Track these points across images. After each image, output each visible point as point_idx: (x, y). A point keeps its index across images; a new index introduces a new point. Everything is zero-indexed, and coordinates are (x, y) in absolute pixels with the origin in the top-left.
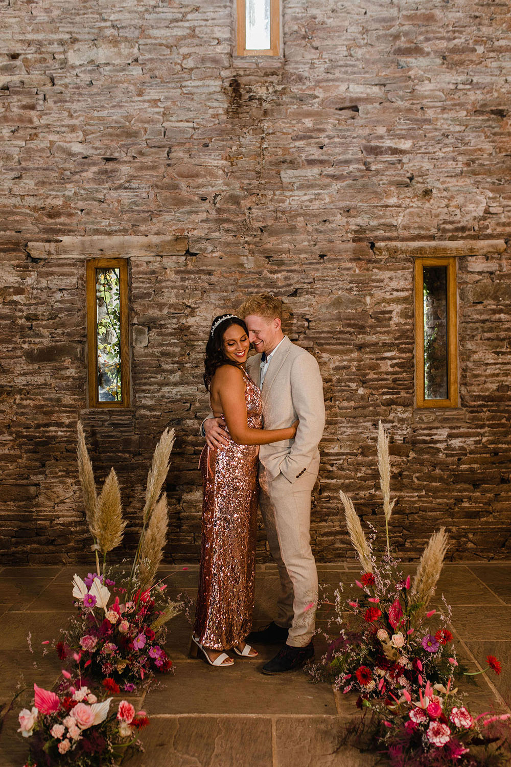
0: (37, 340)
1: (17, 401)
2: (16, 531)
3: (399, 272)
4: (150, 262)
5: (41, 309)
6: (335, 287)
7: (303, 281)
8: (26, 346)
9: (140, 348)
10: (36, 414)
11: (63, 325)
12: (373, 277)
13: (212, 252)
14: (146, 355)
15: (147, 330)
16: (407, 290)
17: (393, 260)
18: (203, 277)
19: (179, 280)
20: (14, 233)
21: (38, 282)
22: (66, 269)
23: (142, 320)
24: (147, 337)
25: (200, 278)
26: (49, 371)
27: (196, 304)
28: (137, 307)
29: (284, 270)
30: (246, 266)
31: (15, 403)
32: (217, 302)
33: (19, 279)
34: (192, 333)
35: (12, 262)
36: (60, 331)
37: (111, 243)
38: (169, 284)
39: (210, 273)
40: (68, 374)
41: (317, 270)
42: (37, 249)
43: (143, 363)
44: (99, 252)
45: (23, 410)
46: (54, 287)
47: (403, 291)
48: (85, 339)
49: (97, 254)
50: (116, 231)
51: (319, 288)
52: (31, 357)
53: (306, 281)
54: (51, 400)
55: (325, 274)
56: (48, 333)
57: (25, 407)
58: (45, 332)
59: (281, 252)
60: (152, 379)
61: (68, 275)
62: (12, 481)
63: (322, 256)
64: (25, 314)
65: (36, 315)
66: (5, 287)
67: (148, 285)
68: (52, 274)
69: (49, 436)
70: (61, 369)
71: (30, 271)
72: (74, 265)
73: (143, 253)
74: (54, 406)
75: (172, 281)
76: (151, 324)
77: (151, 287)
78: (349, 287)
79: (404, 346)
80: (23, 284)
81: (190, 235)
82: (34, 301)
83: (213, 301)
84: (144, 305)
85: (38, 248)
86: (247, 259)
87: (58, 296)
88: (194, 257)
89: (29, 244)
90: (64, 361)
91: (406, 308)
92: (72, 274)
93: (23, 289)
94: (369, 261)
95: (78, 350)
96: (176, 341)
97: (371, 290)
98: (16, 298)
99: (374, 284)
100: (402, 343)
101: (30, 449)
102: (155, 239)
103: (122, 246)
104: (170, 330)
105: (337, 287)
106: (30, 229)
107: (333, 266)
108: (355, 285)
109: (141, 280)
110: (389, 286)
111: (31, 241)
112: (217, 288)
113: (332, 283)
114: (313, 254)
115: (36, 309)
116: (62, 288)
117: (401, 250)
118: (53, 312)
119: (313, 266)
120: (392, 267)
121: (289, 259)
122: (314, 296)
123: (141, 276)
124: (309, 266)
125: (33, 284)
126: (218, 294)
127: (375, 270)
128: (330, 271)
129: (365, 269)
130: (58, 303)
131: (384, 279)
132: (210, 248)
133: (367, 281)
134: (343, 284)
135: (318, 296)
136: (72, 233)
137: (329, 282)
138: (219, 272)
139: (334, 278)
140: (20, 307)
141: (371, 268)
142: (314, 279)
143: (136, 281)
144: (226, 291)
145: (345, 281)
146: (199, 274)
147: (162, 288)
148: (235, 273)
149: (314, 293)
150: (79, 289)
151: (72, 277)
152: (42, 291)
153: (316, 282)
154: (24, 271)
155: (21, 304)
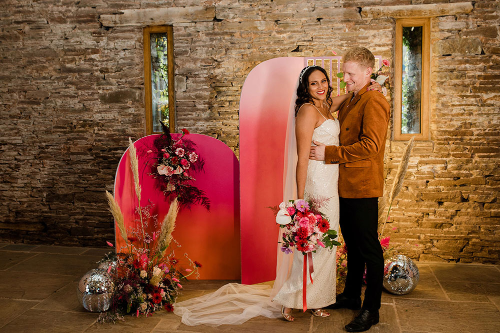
0: (108, 87)
1: (96, 132)
2: (97, 224)
3: (381, 31)
4: (187, 27)
5: (110, 65)
6: (329, 44)
7: (303, 39)
8: (100, 92)
9: (180, 93)
10: (108, 141)
11: (126, 76)
12: (360, 35)
13: (233, 18)
14: (185, 98)
15: (185, 78)
16: (388, 45)
17: (377, 21)
18: (226, 37)
19: (209, 40)
20: (91, 9)
21: (108, 45)
22: (127, 34)
23: (181, 71)
24: (185, 84)
26: (117, 110)
27: (221, 58)
28: (178, 62)
29: (288, 32)
30: (259, 28)
31: (94, 133)
32: (237, 57)
33: (95, 42)
34: (218, 81)
35: (90, 30)
36: (123, 80)
37: (158, 15)
38: (201, 43)
39: (232, 34)
40: (130, 112)
41: (315, 30)
42: (106, 20)
43: (183, 103)
44: (151, 21)
45: (99, 138)
46: (120, 48)
47: (384, 46)
48: (142, 86)
49: (150, 23)
50: (162, 4)
51: (316, 45)
52: (104, 99)
53: (306, 39)
54: (118, 130)
55: (321, 34)
56: (115, 82)
57: (101, 135)
58: (114, 81)
59: (286, 16)
60: (189, 116)
61: (128, 39)
62: (94, 189)
63: (319, 19)
64: (99, 68)
65: (107, 69)
66: (86, 48)
67: (186, 45)
68: (117, 38)
69: (117, 157)
70: (125, 108)
71: (102, 36)
72: (133, 31)
73: (182, 20)
74: (120, 135)
75: (203, 41)
76: (188, 75)
77: (187, 47)
78: (340, 44)
80: (98, 46)
81: (216, 5)
82: (105, 59)
83: (233, 56)
84: (183, 60)
86: (260, 23)
88: (220, 23)
89: (101, 16)
90: (127, 102)
92: (132, 38)
93: (98, 50)
94: (357, 23)
95: (137, 94)
96: (206, 87)
98: (93, 56)
99: (361, 41)
101: (105, 166)
102: (190, 10)
103: (167, 15)
104: (202, 79)
105: (331, 44)
106: (102, 5)
107: (328, 27)
108: (345, 42)
109: (180, 41)
110: (373, 42)
111: (102, 14)
112: (237, 46)
113: (327, 40)
114: (312, 18)
115: (107, 64)
116: (124, 48)
117: (383, 13)
118: (119, 66)
119: (312, 27)
120: (376, 27)
121: (293, 22)
122: (313, 52)
123: (180, 38)
124: (308, 27)
125: (104, 46)
126: (238, 50)
127: (362, 30)
128: (324, 31)
129: (353, 29)
130: (122, 60)
131: (369, 37)
132: (232, 15)
133: (355, 39)
134: (335, 41)
135: (315, 51)
136: (131, 7)
137: (324, 40)
138: (238, 33)
139: (328, 37)
140: (96, 63)
141: (358, 28)
142: (312, 38)
143: (178, 41)
144: (244, 49)
145: (337, 39)
146: (224, 35)
147: (196, 47)
148: (251, 34)
149: (312, 49)
150: (137, 49)
151: (131, 40)
152: (111, 51)
153: (314, 40)
154: (98, 37)
155: (96, 61)
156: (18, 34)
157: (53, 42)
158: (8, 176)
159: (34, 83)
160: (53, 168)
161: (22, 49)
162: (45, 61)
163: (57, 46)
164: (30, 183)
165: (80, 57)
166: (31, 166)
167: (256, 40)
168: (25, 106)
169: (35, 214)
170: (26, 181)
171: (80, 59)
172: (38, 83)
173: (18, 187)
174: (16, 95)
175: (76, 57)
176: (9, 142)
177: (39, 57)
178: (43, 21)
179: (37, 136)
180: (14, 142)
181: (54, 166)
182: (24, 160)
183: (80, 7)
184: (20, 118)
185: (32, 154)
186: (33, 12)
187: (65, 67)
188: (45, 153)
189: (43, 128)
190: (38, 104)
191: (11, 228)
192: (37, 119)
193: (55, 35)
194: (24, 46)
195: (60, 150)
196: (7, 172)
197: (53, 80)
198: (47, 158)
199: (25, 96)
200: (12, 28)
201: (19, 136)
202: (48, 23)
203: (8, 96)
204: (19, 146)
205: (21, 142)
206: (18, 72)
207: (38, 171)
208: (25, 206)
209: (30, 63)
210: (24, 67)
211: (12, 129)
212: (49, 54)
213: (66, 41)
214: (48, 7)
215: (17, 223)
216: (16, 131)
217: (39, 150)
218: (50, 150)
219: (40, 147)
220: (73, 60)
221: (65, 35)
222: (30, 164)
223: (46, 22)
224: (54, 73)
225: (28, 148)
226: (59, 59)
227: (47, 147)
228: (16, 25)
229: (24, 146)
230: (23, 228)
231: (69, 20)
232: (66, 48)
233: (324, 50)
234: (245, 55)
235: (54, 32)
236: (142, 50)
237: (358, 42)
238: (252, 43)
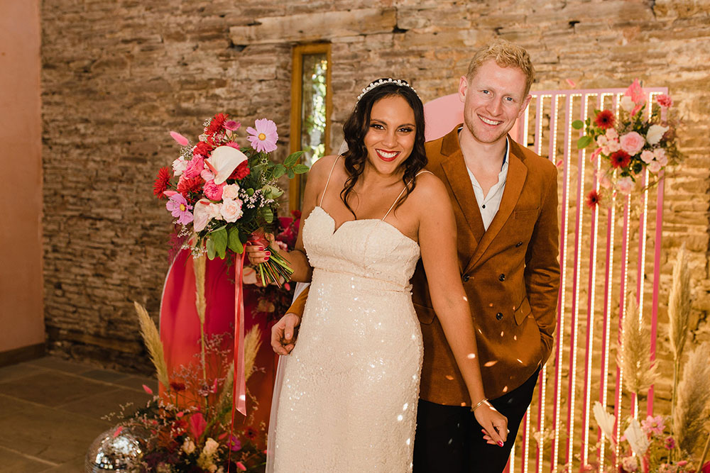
3: (693, 40)
4: (352, 43)
5: (240, 104)
6: (589, 68)
7: (542, 60)
12: (651, 51)
13: (425, 26)
17: (685, 22)
18: (413, 59)
19: (385, 65)
20: (218, 19)
21: (239, 73)
22: (266, 57)
23: (340, 116)
25: (408, 62)
28: (336, 100)
30: (466, 43)
33: (221, 70)
35: (216, 51)
37: (309, 24)
38: (373, 70)
39: (420, 54)
41: (564, 43)
42: (238, 35)
44: (299, 35)
46: (254, 79)
47: (698, 70)
48: (286, 140)
49: (297, 37)
50: (317, 8)
51: (565, 70)
53: (547, 60)
55: (575, 49)
59: (513, 20)
61: (267, 64)
63: (572, 24)
64: (225, 109)
65: (235, 111)
66: (208, 79)
67: (349, 73)
68: (251, 63)
71: (232, 60)
72: (273, 51)
73: (345, 32)
75: (375, 67)
77: (352, 75)
78: (610, 67)
79: (695, 156)
80: (225, 75)
81: (398, 6)
82: (234, 95)
83: (422, 91)
84: (343, 97)
85: (240, 34)
86: (469, 33)
87: (257, 88)
88: (403, 35)
89: (232, 29)
91: (702, 98)
92: (271, 63)
93: (225, 81)
94: (645, 27)
97: (645, 70)
98: (218, 91)
99: (651, 61)
100: (693, 153)
102: (358, 14)
103: (323, 25)
105: (592, 67)
106: (234, 12)
107: (588, 36)
108: (620, 64)
109: (341, 66)
110: (675, 64)
111: (233, 25)
112: (429, 73)
113: (585, 61)
114: (559, 21)
115: (235, 104)
116: (261, 78)
117: (698, 6)
118: (251, 107)
119: (558, 39)
120: (683, 34)
121: (525, 30)
122: (559, 82)
123: (341, 61)
124: (551, 38)
125: (233, 75)
126: (430, 81)
127: (654, 40)
128: (582, 44)
129: (636, 39)
130: (256, 97)
131: (668, 53)
132: (422, 22)
133: (640, 57)
134: (601, 63)
135: (562, 82)
136: (272, 14)
137: (581, 61)
138: (432, 53)
139: (588, 55)
140: (221, 101)
141: (646, 37)
142: (558, 57)
143: (337, 67)
144: (441, 78)
145: (605, 59)
146: (408, 56)
147: (364, 76)
148: (452, 53)
149: (557, 77)
150: (279, 80)
151: (271, 65)
152: (242, 83)
153: (561, 61)
154: (226, 61)
155: (222, 99)
156: (126, 60)
157: (169, 69)
158: (102, 266)
159: (140, 130)
160: (158, 261)
161: (129, 80)
162: (155, 97)
163: (172, 75)
164: (127, 280)
165: (200, 92)
166: (131, 254)
167: (461, 64)
168: (128, 164)
169: (131, 327)
170: (122, 277)
171: (201, 95)
172: (144, 131)
173: (113, 285)
174: (117, 148)
175: (196, 93)
176: (106, 216)
177: (148, 91)
178: (156, 39)
179: (140, 210)
180: (111, 217)
181: (159, 256)
182: (121, 245)
183: (204, 16)
184: (121, 182)
185: (133, 237)
186: (145, 25)
187: (180, 108)
188: (148, 236)
189: (148, 199)
190: (144, 162)
191: (100, 344)
192: (141, 184)
193: (170, 58)
194: (131, 75)
195: (168, 232)
196: (100, 261)
197: (165, 127)
198: (151, 244)
199: (128, 150)
200: (119, 50)
201: (119, 208)
202: (163, 42)
203: (108, 148)
204: (118, 223)
205: (120, 217)
206: (122, 114)
207: (137, 262)
208: (120, 313)
209: (138, 100)
210: (130, 107)
211: (110, 198)
212: (161, 87)
213: (185, 67)
214: (163, 17)
215: (109, 338)
216: (115, 201)
217: (142, 232)
218: (154, 232)
219: (144, 228)
220: (190, 98)
221: (183, 58)
222: (129, 252)
223: (160, 40)
224: (166, 117)
225: (129, 228)
226: (173, 96)
227: (152, 226)
228: (123, 46)
229: (123, 223)
230: (116, 346)
231: (189, 36)
232: (183, 78)
233: (580, 80)
234: (441, 89)
235: (169, 54)
236: (289, 81)
237: (645, 65)
238: (453, 68)
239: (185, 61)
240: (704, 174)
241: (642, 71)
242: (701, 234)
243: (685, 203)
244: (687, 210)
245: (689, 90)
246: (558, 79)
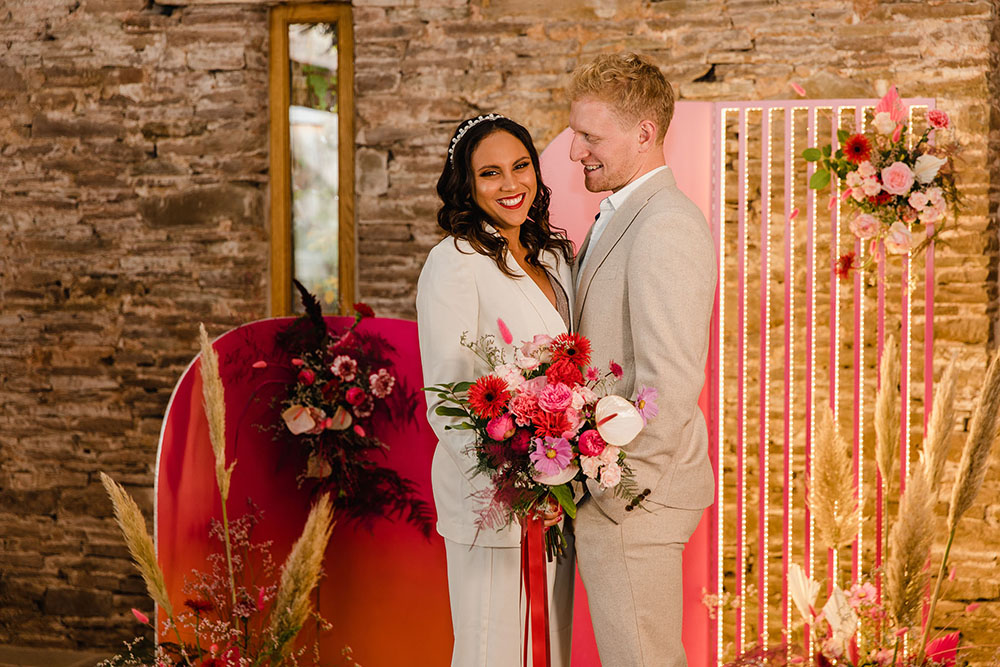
0: (165, 179)
1: (126, 308)
2: (122, 581)
3: (958, 20)
4: (392, 8)
5: (173, 114)
6: (802, 59)
7: (726, 45)
8: (143, 192)
9: (369, 199)
10: (161, 335)
11: (216, 147)
12: (895, 34)
14: (383, 214)
15: (385, 157)
16: (977, 63)
18: (505, 39)
19: (454, 47)
21: (168, 56)
22: (223, 28)
23: (375, 137)
24: (385, 173)
26: (188, 245)
27: (489, 99)
28: (366, 108)
29: (684, 23)
30: (600, 13)
31: (121, 312)
32: (536, 96)
33: (130, 50)
35: (118, 15)
36: (209, 160)
38: (432, 56)
39: (520, 31)
40: (225, 252)
41: (761, 19)
43: (377, 230)
45: (136, 327)
46: (200, 67)
47: (966, 66)
48: (263, 178)
51: (764, 62)
52: (153, 215)
53: (735, 45)
54: (191, 306)
55: (779, 29)
56: (186, 165)
57: (141, 320)
58: (181, 162)
60: (394, 267)
61: (226, 40)
64: (142, 123)
65: (163, 127)
66: (104, 67)
67: (389, 60)
68: (194, 38)
70: (211, 242)
71: (153, 32)
72: (238, 18)
75: (438, 50)
76: (395, 146)
77: (393, 65)
78: (834, 58)
80: (139, 60)
82: (159, 97)
83: (525, 93)
84: (380, 103)
90: (218, 224)
92: (233, 39)
93: (139, 72)
95: (247, 201)
97: (889, 64)
98: (125, 90)
99: (897, 51)
105: (807, 58)
107: (799, 9)
108: (850, 53)
109: (373, 48)
110: (932, 55)
112: (536, 63)
113: (796, 48)
115: (163, 113)
116: (214, 67)
118: (197, 119)
119: (751, 11)
120: (941, 9)
122: (755, 82)
123: (373, 40)
124: (741, 10)
125: (157, 60)
126: (537, 77)
127: (899, 18)
128: (790, 20)
129: (873, 15)
130: (206, 101)
131: (920, 38)
133: (879, 44)
134: (821, 52)
135: (760, 81)
137: (789, 47)
138: (539, 28)
139: (799, 38)
140: (132, 109)
141: (888, 14)
142: (753, 41)
143: (365, 49)
144: (556, 72)
145: (826, 45)
146: (497, 32)
147: (417, 65)
148: (576, 29)
149: (753, 73)
150: (249, 70)
151: (234, 44)
152: (175, 74)
153: (758, 48)
154: (141, 34)
155: (133, 103)
157: (14, 46)
163: (24, 59)
165: (87, 91)
167: (591, 48)
171: (88, 96)
175: (78, 93)
187: (44, 120)
193: (20, 26)
195: (23, 359)
197: (11, 156)
212: (2, 83)
213: (50, 44)
221: (48, 27)
224: (12, 137)
226: (30, 98)
232: (50, 64)
233: (789, 78)
234: (558, 90)
235: (16, 18)
236: (265, 72)
237: (888, 55)
238: (578, 55)
239: (50, 32)
240: (979, 225)
241: (883, 65)
242: (978, 317)
243: (955, 269)
244: (957, 281)
245: (953, 96)
246: (753, 77)
